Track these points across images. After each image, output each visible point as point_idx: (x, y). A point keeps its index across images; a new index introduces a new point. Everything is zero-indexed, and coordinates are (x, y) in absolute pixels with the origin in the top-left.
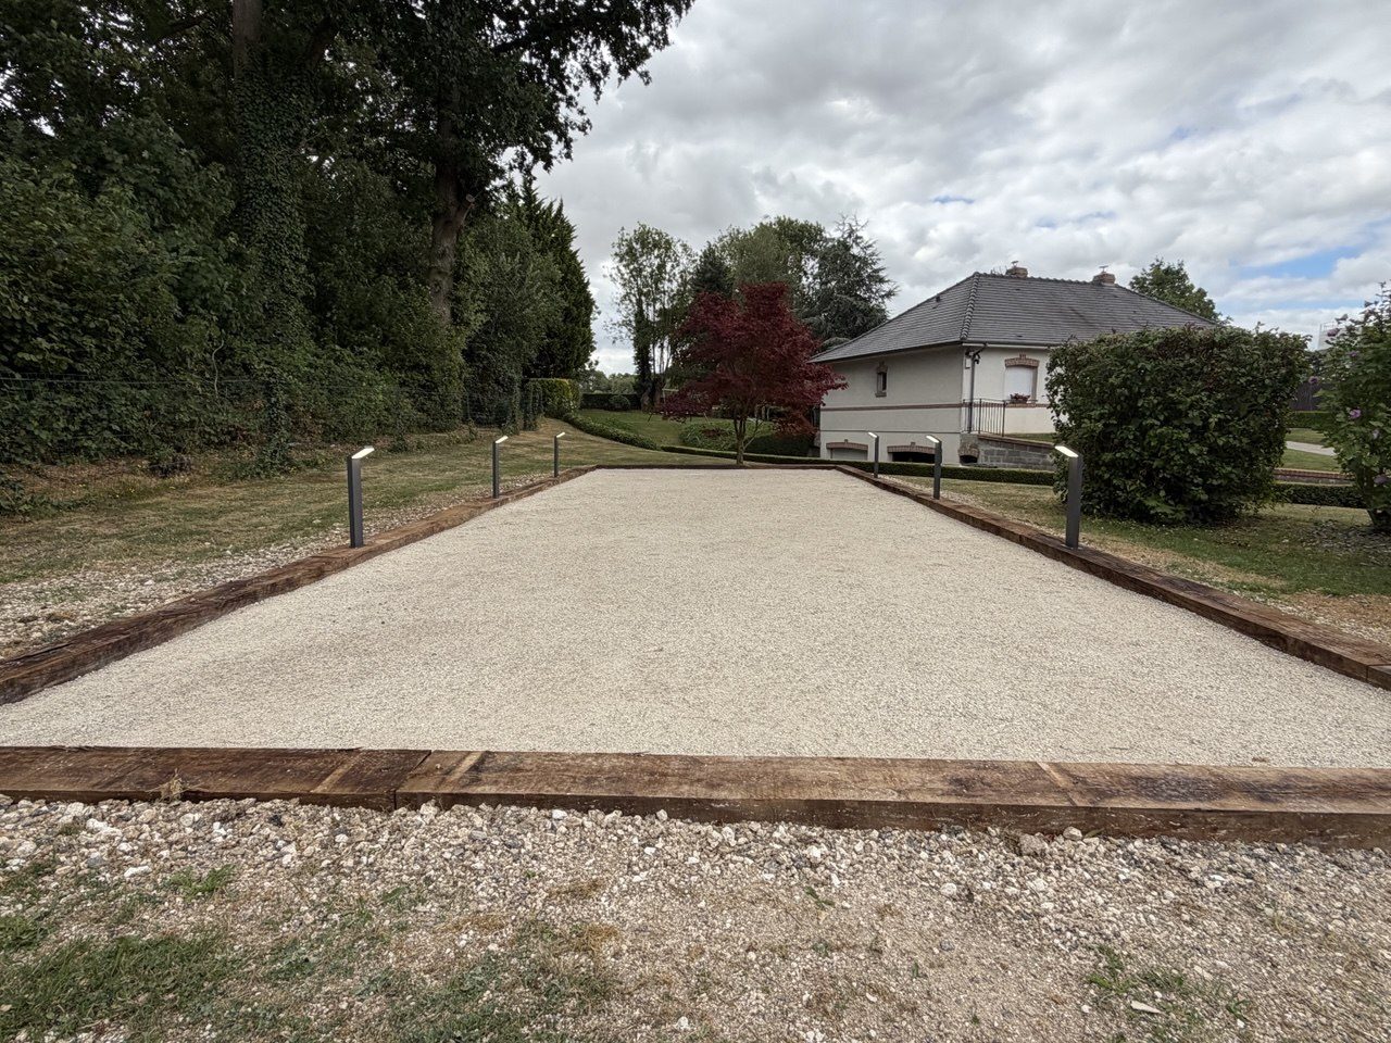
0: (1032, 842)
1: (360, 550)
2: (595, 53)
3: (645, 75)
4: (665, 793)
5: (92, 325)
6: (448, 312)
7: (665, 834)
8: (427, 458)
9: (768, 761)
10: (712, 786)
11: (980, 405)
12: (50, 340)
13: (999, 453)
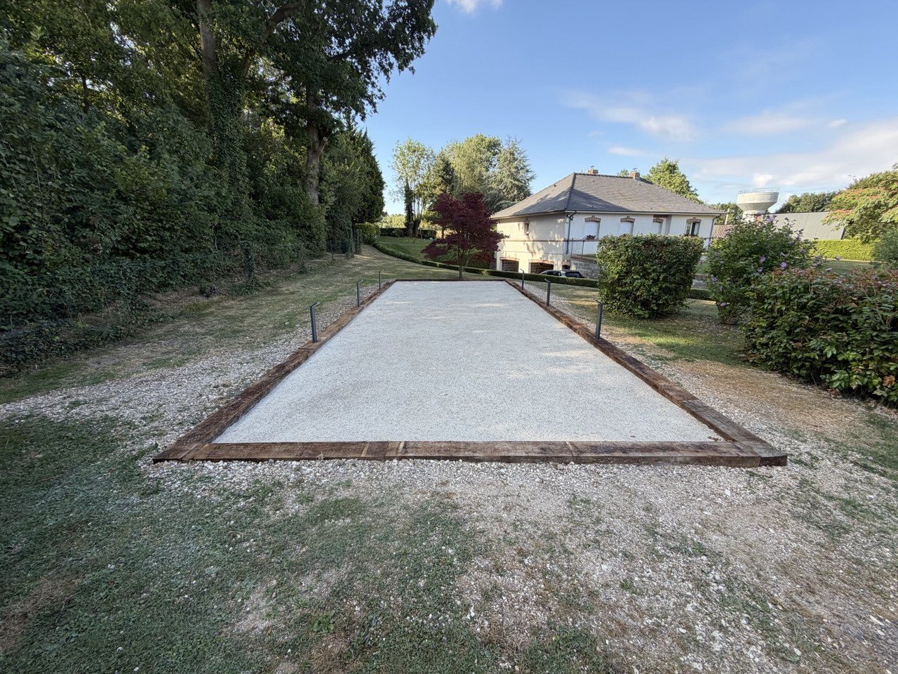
0: (560, 466)
1: (317, 344)
2: (385, 57)
3: (412, 69)
4: (461, 455)
5: (167, 226)
6: (317, 197)
7: (462, 466)
8: (317, 277)
9: (489, 443)
10: (474, 452)
11: (573, 241)
12: (151, 236)
13: (580, 264)
